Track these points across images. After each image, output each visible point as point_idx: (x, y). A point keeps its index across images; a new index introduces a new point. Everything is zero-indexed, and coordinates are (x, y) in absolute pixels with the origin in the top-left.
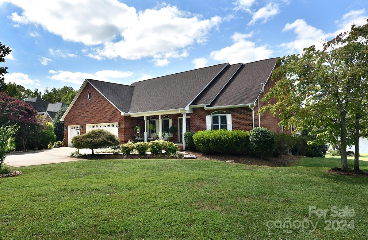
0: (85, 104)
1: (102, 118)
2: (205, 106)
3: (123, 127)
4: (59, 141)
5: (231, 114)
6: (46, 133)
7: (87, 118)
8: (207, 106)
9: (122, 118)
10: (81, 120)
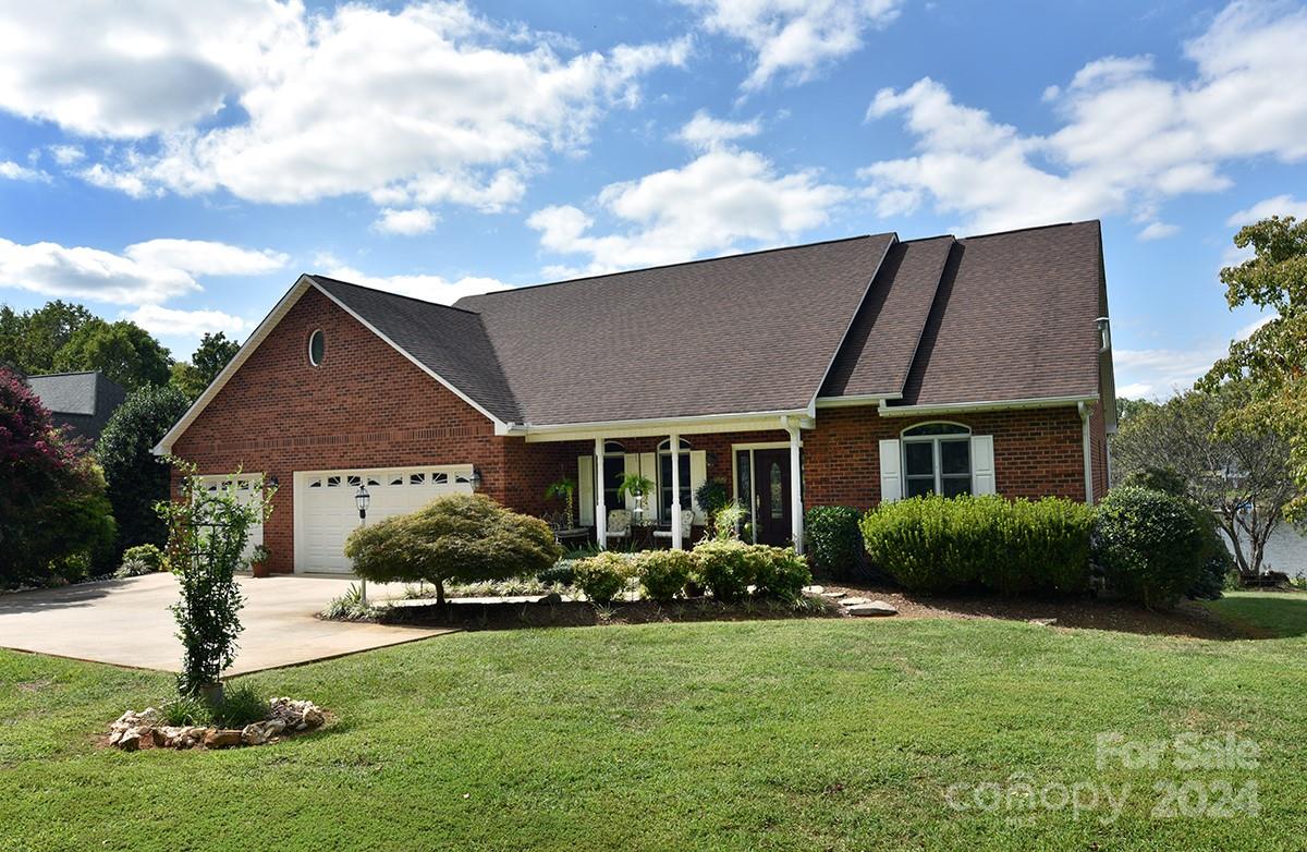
0: (293, 382)
1: (384, 445)
2: (883, 403)
3: (501, 484)
4: (147, 545)
5: (991, 436)
6: (80, 507)
7: (301, 443)
8: (890, 403)
9: (498, 448)
10: (266, 453)
